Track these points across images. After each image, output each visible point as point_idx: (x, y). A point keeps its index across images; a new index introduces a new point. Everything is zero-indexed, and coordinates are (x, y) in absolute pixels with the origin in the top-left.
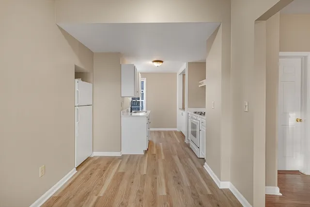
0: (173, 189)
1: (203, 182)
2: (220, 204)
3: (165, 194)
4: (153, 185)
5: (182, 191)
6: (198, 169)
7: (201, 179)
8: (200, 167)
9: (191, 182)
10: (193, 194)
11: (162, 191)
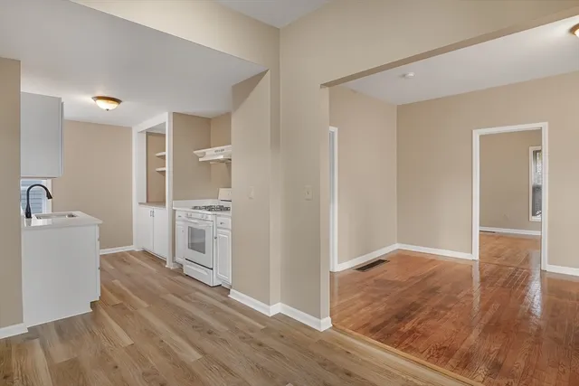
0: (208, 344)
1: (245, 318)
2: (282, 334)
3: (199, 356)
4: (166, 355)
5: (224, 341)
6: (224, 302)
7: (241, 316)
8: (224, 299)
9: (227, 324)
10: (243, 338)
11: (191, 356)
